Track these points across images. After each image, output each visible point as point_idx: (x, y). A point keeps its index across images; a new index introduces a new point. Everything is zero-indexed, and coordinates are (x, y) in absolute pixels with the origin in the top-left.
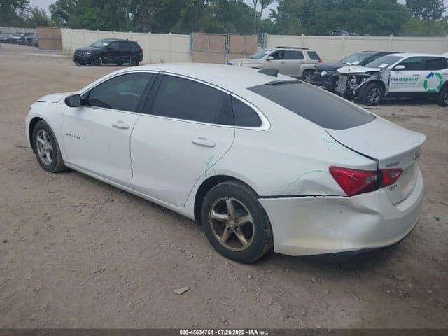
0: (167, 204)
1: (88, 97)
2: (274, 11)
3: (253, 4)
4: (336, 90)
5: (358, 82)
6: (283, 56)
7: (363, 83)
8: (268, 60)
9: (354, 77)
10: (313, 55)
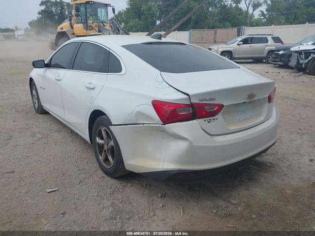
1: (50, 62)
2: (262, 12)
3: (246, 8)
4: (289, 65)
5: (306, 58)
6: (251, 41)
7: (310, 58)
8: (238, 45)
9: (303, 53)
10: (277, 40)
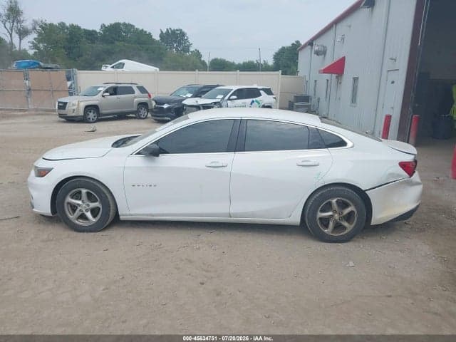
0: (261, 219)
8: (103, 96)
10: (142, 90)
